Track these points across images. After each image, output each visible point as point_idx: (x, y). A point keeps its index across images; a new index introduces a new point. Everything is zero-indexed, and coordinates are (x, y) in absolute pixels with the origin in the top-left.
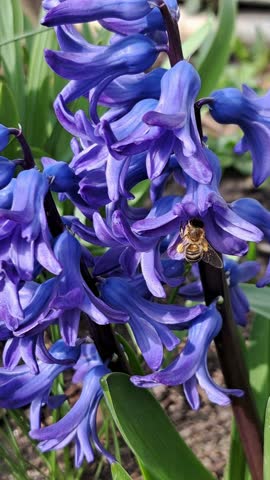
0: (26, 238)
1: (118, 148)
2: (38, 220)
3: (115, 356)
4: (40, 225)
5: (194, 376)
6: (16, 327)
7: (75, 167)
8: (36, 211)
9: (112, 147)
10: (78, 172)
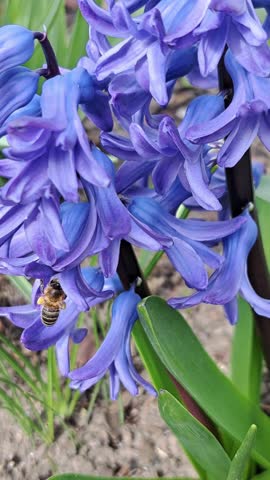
0: (60, 146)
1: (173, 41)
2: (72, 127)
3: (140, 280)
4: (75, 132)
5: (240, 292)
6: (54, 261)
7: (97, 71)
8: (69, 120)
9: (165, 41)
10: (101, 76)
